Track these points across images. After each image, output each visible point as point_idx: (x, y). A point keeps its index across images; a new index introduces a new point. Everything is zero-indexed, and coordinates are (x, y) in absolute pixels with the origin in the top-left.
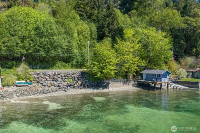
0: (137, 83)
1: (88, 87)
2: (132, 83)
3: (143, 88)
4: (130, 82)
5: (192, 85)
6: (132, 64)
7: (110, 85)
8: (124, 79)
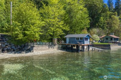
0: (61, 46)
1: (8, 51)
2: (57, 46)
3: (66, 50)
4: (55, 45)
5: (104, 47)
6: (57, 27)
7: (34, 48)
8: (49, 42)
